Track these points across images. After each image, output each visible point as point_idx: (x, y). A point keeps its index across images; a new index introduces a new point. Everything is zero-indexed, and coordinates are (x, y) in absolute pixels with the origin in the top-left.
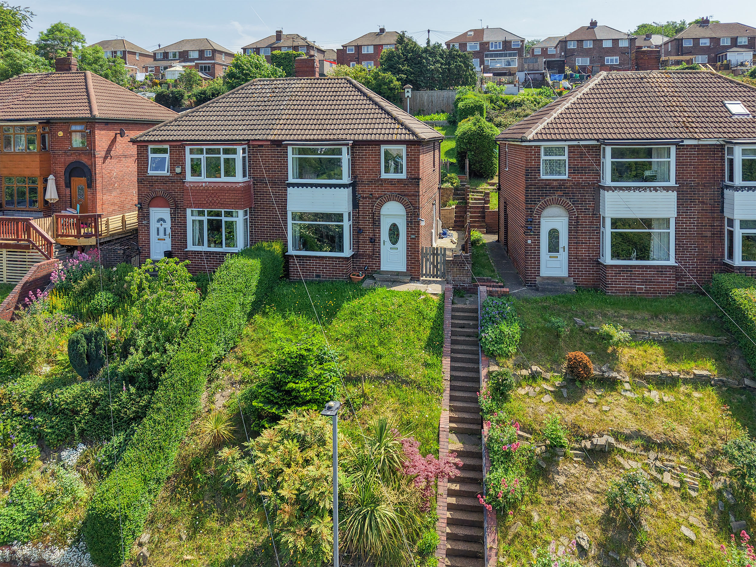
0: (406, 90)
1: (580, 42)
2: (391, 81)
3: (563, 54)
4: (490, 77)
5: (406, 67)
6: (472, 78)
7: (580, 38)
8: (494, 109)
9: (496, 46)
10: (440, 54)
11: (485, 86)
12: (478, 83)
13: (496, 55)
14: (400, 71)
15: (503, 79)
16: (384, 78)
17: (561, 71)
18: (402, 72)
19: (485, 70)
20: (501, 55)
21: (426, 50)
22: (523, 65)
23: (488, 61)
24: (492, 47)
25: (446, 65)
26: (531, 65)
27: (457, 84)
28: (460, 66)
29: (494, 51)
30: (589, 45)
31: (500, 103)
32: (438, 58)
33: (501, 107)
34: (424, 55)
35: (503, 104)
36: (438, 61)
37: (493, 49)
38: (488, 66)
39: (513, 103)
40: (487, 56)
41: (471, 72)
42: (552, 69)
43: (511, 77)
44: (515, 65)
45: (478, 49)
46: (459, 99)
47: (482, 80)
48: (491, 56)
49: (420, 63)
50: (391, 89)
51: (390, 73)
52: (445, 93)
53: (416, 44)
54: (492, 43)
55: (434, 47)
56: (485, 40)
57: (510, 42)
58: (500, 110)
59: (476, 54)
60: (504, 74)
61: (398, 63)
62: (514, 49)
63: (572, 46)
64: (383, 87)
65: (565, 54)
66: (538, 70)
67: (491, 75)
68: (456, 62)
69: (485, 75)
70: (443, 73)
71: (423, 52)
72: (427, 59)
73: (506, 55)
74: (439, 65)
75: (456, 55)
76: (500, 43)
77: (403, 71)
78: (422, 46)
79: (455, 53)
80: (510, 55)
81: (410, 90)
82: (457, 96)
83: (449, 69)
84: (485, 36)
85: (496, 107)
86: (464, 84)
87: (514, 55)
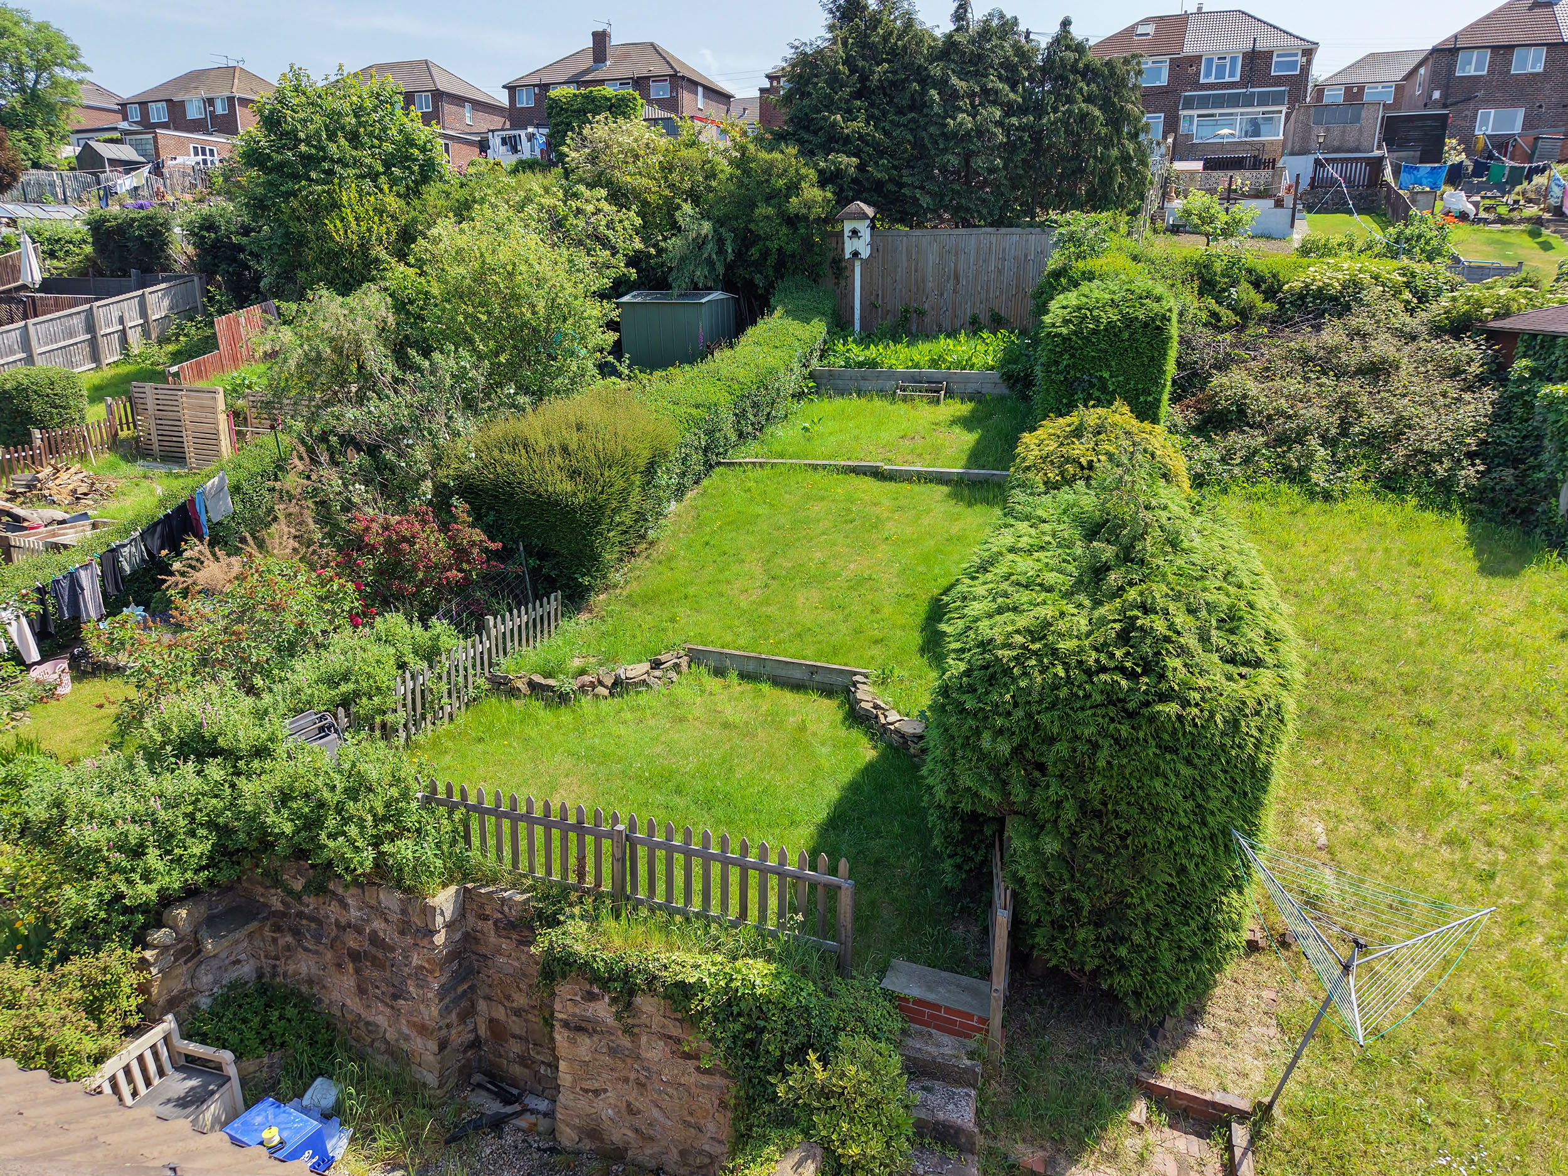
0: (848, 226)
1: (1503, 51)
2: (794, 188)
3: (1437, 95)
4: (1192, 173)
5: (858, 125)
6: (1130, 173)
7: (1504, 40)
8: (1214, 323)
9: (1221, 70)
10: (1007, 65)
11: (1177, 204)
12: (1153, 194)
13: (1219, 102)
14: (835, 141)
15: (1241, 179)
16: (769, 168)
17: (1433, 152)
18: (843, 143)
19: (1181, 151)
20: (1233, 101)
21: (949, 49)
22: (1307, 129)
23: (1192, 122)
24: (1208, 75)
25: (1023, 110)
26: (1336, 133)
27: (1067, 201)
28: (1083, 116)
29: (1212, 86)
30: (1532, 63)
31: (1244, 293)
32: (994, 82)
33: (1244, 313)
34: (936, 70)
35: (1256, 298)
36: (989, 96)
37: (1212, 80)
38: (1189, 136)
39: (1300, 298)
40: (1189, 104)
41: (1131, 148)
42: (1401, 147)
43: (1264, 175)
44: (1275, 135)
45: (1163, 80)
46: (1057, 274)
47: (1166, 182)
48: (1204, 102)
49: (919, 105)
50: (792, 221)
51: (792, 150)
52: (1010, 240)
53: (909, 24)
54: (1210, 61)
55: (985, 32)
56: (1190, 48)
57: (1269, 55)
58: (1241, 328)
59: (1154, 98)
60: (1237, 164)
61: (830, 105)
62: (1279, 81)
63: (1471, 67)
64: (764, 210)
65: (1445, 96)
66: (1357, 150)
67: (1198, 165)
68: (1070, 100)
69: (1179, 166)
70: (1010, 148)
71: (933, 58)
72: (942, 84)
73: (1248, 101)
74: (998, 114)
75: (1074, 70)
76: (1234, 60)
77: (847, 140)
78: (938, 33)
79: (1071, 56)
80: (1264, 100)
81: (863, 227)
82: (1054, 261)
83: (1037, 136)
84: (1188, 37)
85: (1223, 312)
86: (1097, 201)
87: (1277, 99)
